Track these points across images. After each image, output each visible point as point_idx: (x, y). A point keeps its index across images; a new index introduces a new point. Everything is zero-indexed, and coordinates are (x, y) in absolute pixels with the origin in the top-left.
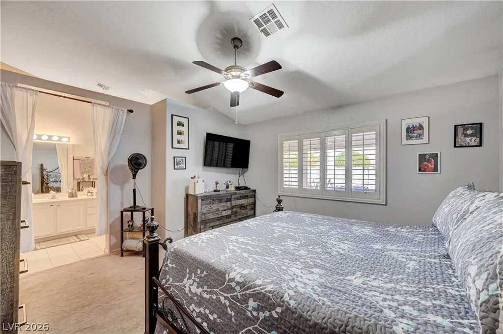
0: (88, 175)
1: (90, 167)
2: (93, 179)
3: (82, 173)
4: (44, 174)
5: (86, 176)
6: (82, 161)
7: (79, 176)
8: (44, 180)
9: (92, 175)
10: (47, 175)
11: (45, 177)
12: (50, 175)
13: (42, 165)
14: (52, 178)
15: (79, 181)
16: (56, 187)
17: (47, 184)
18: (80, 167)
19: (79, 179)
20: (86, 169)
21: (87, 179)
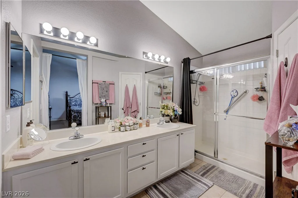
0: (105, 100)
1: (107, 91)
2: (110, 104)
3: (100, 97)
4: (68, 99)
5: (103, 100)
6: (100, 84)
7: (97, 101)
8: (68, 104)
9: (108, 100)
10: (70, 100)
11: (69, 101)
12: (72, 100)
13: (67, 92)
14: (74, 102)
15: (97, 106)
16: (76, 110)
17: (70, 107)
18: (98, 91)
19: (97, 104)
20: (103, 93)
21: (104, 104)
